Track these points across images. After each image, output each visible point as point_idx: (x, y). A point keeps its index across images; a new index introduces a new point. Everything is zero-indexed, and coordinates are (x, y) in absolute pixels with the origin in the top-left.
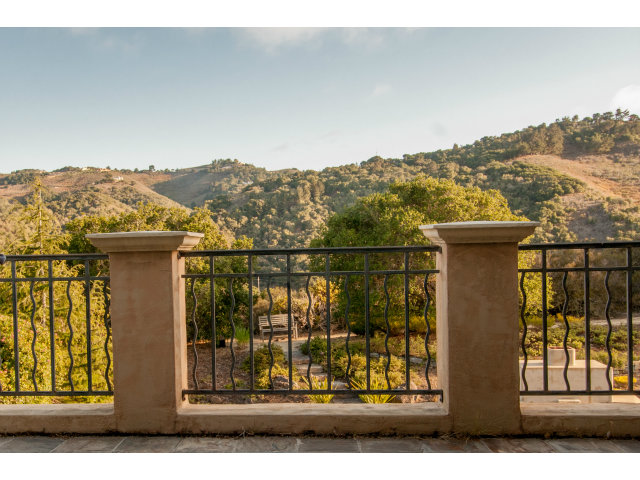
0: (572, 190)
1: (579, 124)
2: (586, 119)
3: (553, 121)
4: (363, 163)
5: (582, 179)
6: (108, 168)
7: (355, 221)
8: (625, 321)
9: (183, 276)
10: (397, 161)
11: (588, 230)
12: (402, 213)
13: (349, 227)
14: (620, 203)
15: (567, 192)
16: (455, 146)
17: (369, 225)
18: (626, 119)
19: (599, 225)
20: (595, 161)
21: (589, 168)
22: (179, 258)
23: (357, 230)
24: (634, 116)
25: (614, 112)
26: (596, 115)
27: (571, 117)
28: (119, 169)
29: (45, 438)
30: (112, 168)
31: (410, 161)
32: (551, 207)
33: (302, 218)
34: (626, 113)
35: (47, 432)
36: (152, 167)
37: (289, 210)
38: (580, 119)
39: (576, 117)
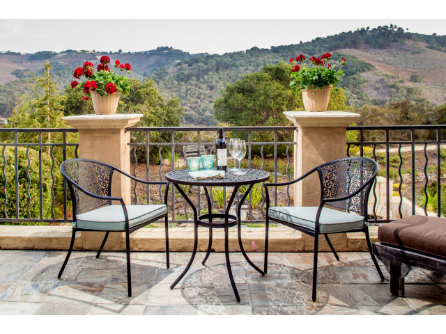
0: (367, 69)
1: (370, 32)
2: (374, 29)
3: (356, 30)
4: (247, 51)
5: (372, 63)
6: (94, 51)
7: (242, 89)
8: (397, 150)
9: (128, 144)
10: (267, 50)
11: (376, 92)
12: (270, 84)
13: (239, 92)
14: (393, 78)
15: (363, 71)
16: (301, 42)
17: (251, 91)
18: (396, 30)
19: (381, 90)
20: (379, 53)
21: (377, 57)
22: (125, 132)
23: (244, 95)
24: (400, 28)
25: (389, 26)
26: (379, 27)
27: (366, 28)
28: (100, 52)
29: (34, 253)
30: (96, 51)
31: (275, 50)
32: (354, 79)
33: (211, 82)
34: (396, 27)
35: (35, 248)
36: (120, 51)
37: (203, 78)
38: (371, 29)
39: (368, 28)
